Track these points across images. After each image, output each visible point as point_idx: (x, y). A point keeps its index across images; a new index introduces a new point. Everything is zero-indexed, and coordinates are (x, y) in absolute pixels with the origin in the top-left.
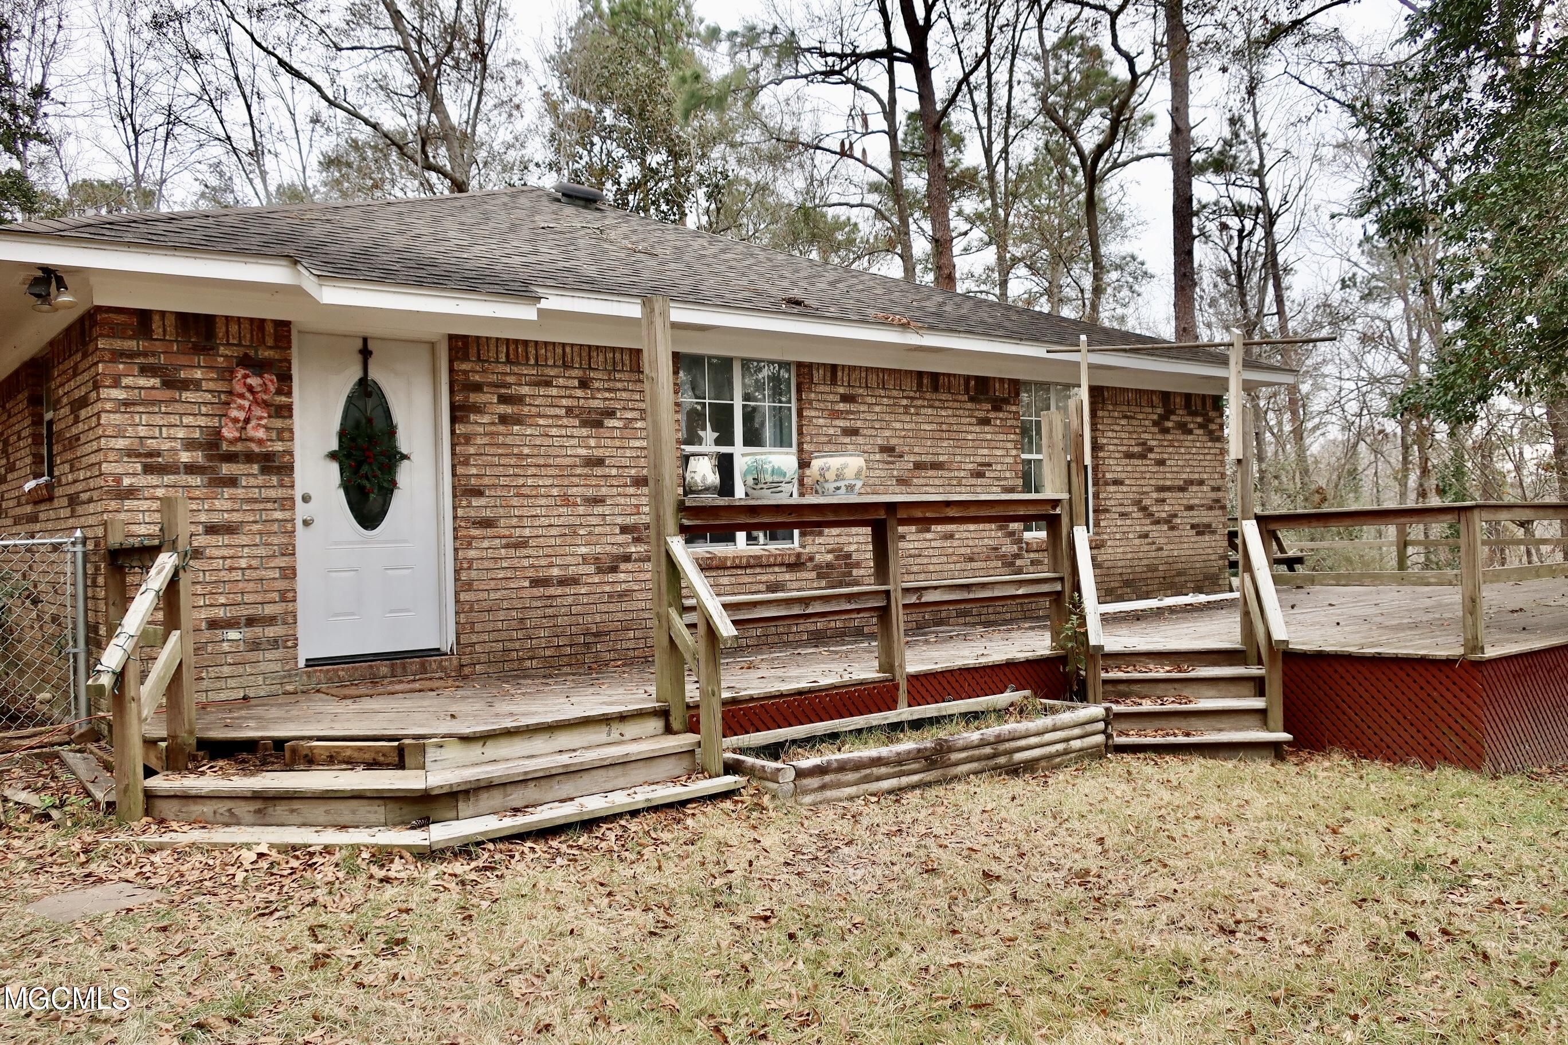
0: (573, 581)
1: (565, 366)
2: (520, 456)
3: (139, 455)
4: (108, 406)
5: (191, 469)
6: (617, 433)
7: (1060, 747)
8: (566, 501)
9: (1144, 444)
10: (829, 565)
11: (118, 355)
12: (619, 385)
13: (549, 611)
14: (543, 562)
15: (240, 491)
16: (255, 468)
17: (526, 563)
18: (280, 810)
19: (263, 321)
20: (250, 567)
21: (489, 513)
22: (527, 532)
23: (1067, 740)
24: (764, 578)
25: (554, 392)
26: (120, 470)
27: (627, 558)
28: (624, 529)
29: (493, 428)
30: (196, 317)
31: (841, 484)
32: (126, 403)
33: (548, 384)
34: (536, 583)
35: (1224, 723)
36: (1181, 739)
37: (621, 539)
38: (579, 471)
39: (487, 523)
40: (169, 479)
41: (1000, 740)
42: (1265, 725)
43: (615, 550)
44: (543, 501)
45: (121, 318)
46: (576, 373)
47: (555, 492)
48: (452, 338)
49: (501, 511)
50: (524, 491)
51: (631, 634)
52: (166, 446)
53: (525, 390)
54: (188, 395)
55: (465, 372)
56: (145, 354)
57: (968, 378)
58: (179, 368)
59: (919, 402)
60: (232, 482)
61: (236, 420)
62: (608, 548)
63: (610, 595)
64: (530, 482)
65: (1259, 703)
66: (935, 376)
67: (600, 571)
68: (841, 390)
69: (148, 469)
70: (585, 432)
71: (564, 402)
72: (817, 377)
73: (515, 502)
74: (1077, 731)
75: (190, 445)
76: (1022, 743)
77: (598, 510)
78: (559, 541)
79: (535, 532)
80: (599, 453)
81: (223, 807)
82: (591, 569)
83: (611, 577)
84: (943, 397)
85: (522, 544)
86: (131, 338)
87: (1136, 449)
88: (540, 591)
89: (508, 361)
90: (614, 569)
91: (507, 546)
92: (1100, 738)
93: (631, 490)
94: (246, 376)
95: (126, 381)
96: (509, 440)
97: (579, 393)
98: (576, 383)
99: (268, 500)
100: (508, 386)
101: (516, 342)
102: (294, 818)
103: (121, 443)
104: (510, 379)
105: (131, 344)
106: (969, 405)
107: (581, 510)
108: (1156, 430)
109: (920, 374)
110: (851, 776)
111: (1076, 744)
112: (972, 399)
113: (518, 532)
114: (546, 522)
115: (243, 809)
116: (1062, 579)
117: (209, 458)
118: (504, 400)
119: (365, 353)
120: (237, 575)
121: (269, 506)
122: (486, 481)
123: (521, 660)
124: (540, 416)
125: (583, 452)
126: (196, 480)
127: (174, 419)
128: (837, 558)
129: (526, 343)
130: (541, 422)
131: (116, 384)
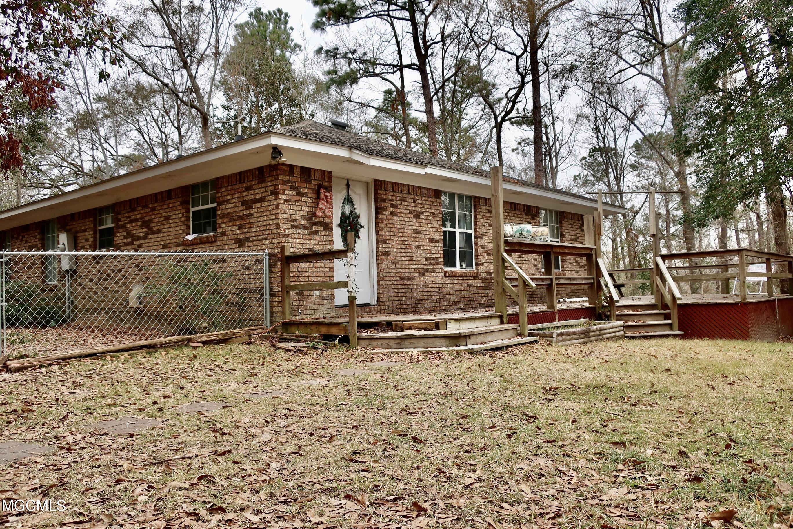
0: (411, 279)
1: (409, 194)
2: (397, 228)
3: (290, 221)
4: (282, 201)
5: (305, 227)
6: (424, 221)
7: (613, 334)
8: (410, 247)
9: (576, 235)
10: (485, 278)
11: (285, 182)
12: (424, 202)
13: (406, 290)
14: (403, 270)
15: (318, 237)
16: (322, 228)
17: (399, 270)
18: (407, 342)
19: (324, 171)
20: (321, 267)
21: (388, 250)
22: (399, 258)
23: (615, 332)
24: (466, 281)
25: (406, 204)
26: (285, 227)
27: (427, 271)
28: (427, 259)
29: (389, 217)
30: (306, 168)
31: (542, 237)
32: (287, 201)
33: (404, 201)
34: (402, 278)
35: (657, 329)
36: (646, 334)
37: (426, 263)
38: (413, 235)
39: (387, 254)
40: (298, 231)
41: (601, 330)
42: (672, 329)
43: (424, 267)
44: (403, 247)
45: (285, 168)
46: (412, 197)
47: (407, 243)
48: (376, 181)
49: (392, 250)
50: (398, 242)
51: (429, 301)
52: (298, 218)
53: (398, 202)
54: (304, 199)
55: (381, 194)
56: (292, 182)
57: (524, 205)
58: (301, 188)
59: (510, 214)
60: (316, 233)
61: (321, 209)
62: (422, 266)
63: (423, 285)
64: (399, 238)
65: (669, 322)
66: (515, 204)
67: (420, 275)
68: (488, 208)
69: (293, 227)
70: (415, 220)
71: (409, 208)
72: (481, 202)
73: (395, 246)
74: (617, 329)
75: (304, 218)
76: (605, 331)
77: (419, 251)
78: (408, 262)
79: (402, 258)
80: (419, 228)
81: (385, 342)
82: (417, 274)
83: (423, 278)
84: (518, 213)
85: (397, 263)
86: (288, 176)
87: (574, 237)
88: (402, 282)
89: (393, 191)
90: (424, 275)
91: (393, 264)
92: (622, 333)
93: (428, 244)
94: (325, 192)
95: (286, 192)
96: (393, 222)
97: (413, 205)
98: (412, 201)
99: (326, 241)
100: (393, 200)
101: (395, 183)
102: (412, 345)
103: (285, 216)
104: (394, 198)
105: (287, 178)
106: (525, 217)
107: (414, 251)
108: (579, 230)
109: (511, 203)
110: (569, 337)
111: (617, 334)
112: (526, 214)
113: (396, 258)
114: (404, 254)
115: (392, 343)
116: (593, 278)
117: (310, 223)
118: (392, 206)
119: (348, 185)
120: (317, 270)
121: (326, 243)
122: (387, 237)
123: (397, 309)
124: (402, 213)
125: (414, 228)
126: (305, 232)
127: (300, 208)
128: (488, 275)
129: (398, 184)
130: (403, 215)
131: (284, 193)
